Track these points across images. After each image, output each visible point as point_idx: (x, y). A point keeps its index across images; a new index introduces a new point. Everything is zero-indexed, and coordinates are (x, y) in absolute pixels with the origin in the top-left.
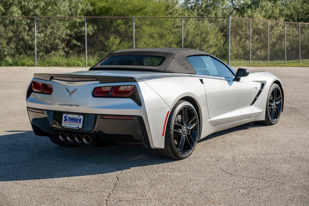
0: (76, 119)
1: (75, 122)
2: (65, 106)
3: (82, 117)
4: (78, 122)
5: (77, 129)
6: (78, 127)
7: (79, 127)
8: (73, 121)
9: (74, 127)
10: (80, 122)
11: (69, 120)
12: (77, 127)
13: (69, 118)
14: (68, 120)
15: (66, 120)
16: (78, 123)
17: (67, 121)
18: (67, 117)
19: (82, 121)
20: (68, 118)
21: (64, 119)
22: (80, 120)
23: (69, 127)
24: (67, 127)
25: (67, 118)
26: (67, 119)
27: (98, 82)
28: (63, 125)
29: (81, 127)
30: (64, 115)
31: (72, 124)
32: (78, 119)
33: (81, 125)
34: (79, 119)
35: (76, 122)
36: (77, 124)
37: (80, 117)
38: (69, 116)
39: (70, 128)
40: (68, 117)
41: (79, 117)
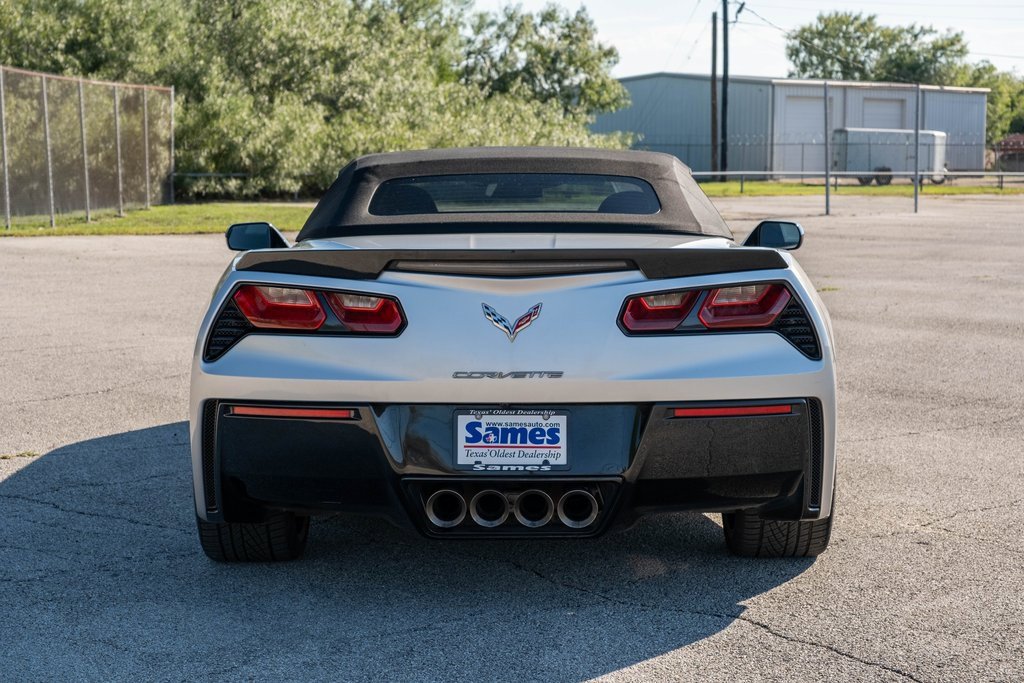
0: (529, 429)
1: (529, 444)
2: (486, 379)
3: (561, 421)
4: (542, 442)
5: (546, 468)
6: (546, 463)
7: (552, 461)
8: (514, 440)
9: (525, 466)
10: (556, 440)
11: (492, 438)
12: (540, 461)
13: (495, 431)
14: (487, 436)
15: (475, 437)
16: (545, 444)
17: (481, 443)
18: (479, 425)
19: (563, 435)
20: (487, 430)
21: (463, 434)
22: (553, 432)
23: (502, 466)
24: (487, 466)
25: (482, 431)
26: (483, 433)
27: (637, 275)
28: (463, 458)
29: (562, 460)
30: (463, 421)
31: (508, 450)
32: (542, 431)
33: (563, 451)
34: (546, 429)
35: (533, 440)
36: (539, 451)
37: (549, 421)
38: (487, 420)
39: (505, 468)
40: (484, 426)
41: (544, 422)
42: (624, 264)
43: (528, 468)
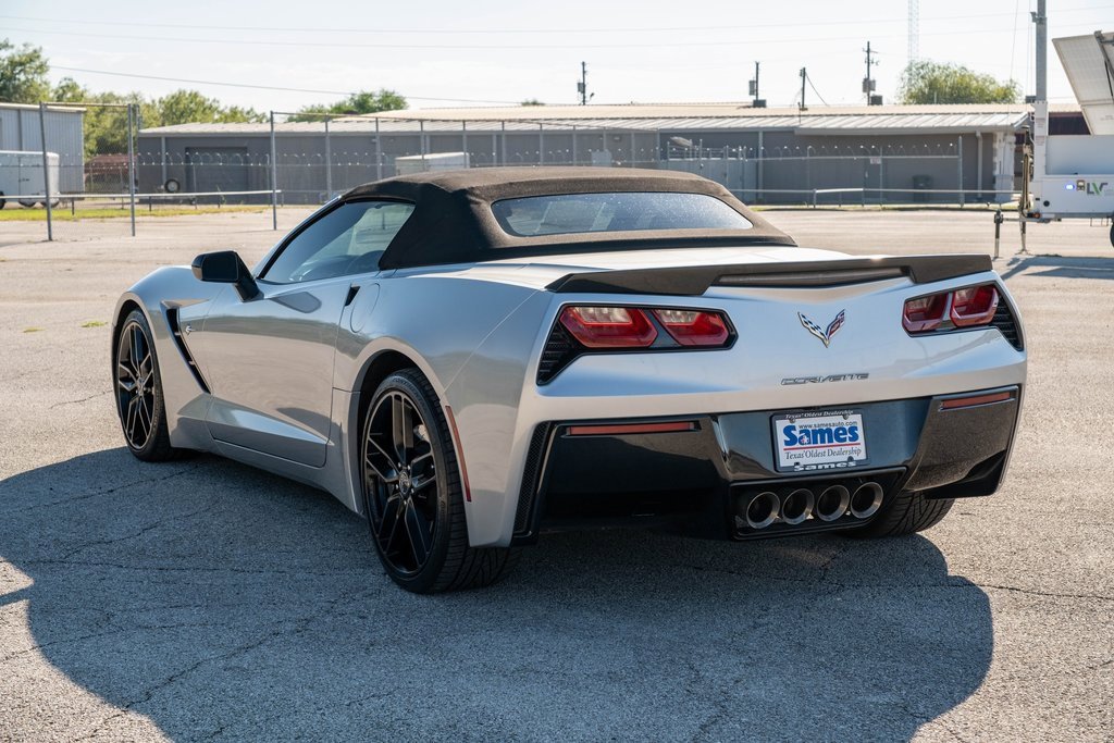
0: (833, 429)
1: (835, 442)
2: (809, 384)
3: (856, 419)
4: (845, 440)
5: (852, 464)
6: (851, 459)
7: (856, 457)
8: (823, 441)
9: (836, 463)
10: (855, 437)
11: (806, 439)
12: (845, 458)
13: (807, 433)
14: (801, 438)
15: (792, 441)
16: (848, 442)
17: (798, 445)
18: (794, 428)
19: (860, 432)
20: (801, 432)
21: (781, 438)
22: (853, 429)
23: (817, 465)
24: (805, 466)
25: (796, 433)
26: (798, 436)
28: (784, 462)
29: (862, 456)
30: (781, 425)
31: (820, 450)
32: (844, 429)
33: (862, 447)
34: (847, 428)
35: (839, 440)
36: (844, 448)
37: (848, 421)
38: (799, 423)
39: (820, 467)
40: (798, 429)
41: (845, 421)
42: (898, 271)
43: (838, 465)
